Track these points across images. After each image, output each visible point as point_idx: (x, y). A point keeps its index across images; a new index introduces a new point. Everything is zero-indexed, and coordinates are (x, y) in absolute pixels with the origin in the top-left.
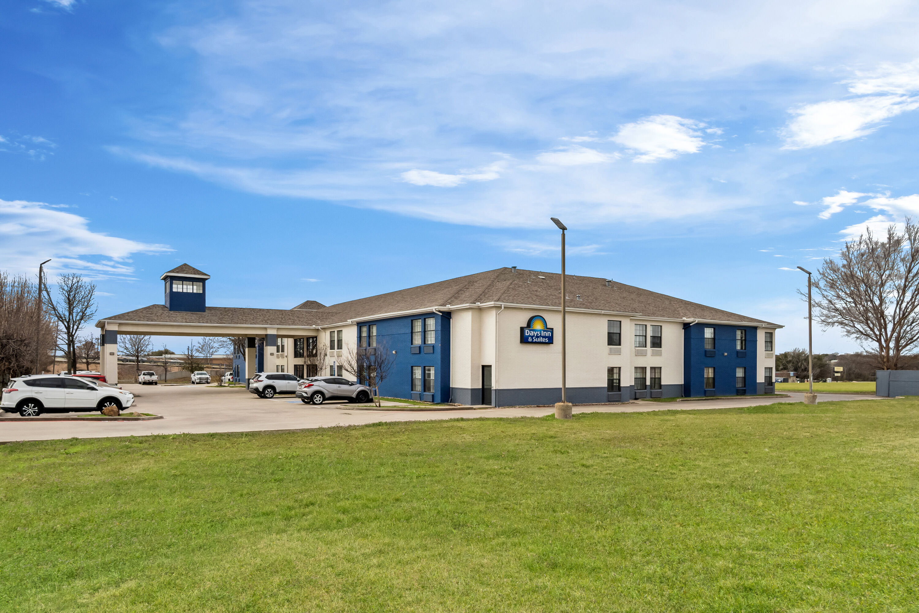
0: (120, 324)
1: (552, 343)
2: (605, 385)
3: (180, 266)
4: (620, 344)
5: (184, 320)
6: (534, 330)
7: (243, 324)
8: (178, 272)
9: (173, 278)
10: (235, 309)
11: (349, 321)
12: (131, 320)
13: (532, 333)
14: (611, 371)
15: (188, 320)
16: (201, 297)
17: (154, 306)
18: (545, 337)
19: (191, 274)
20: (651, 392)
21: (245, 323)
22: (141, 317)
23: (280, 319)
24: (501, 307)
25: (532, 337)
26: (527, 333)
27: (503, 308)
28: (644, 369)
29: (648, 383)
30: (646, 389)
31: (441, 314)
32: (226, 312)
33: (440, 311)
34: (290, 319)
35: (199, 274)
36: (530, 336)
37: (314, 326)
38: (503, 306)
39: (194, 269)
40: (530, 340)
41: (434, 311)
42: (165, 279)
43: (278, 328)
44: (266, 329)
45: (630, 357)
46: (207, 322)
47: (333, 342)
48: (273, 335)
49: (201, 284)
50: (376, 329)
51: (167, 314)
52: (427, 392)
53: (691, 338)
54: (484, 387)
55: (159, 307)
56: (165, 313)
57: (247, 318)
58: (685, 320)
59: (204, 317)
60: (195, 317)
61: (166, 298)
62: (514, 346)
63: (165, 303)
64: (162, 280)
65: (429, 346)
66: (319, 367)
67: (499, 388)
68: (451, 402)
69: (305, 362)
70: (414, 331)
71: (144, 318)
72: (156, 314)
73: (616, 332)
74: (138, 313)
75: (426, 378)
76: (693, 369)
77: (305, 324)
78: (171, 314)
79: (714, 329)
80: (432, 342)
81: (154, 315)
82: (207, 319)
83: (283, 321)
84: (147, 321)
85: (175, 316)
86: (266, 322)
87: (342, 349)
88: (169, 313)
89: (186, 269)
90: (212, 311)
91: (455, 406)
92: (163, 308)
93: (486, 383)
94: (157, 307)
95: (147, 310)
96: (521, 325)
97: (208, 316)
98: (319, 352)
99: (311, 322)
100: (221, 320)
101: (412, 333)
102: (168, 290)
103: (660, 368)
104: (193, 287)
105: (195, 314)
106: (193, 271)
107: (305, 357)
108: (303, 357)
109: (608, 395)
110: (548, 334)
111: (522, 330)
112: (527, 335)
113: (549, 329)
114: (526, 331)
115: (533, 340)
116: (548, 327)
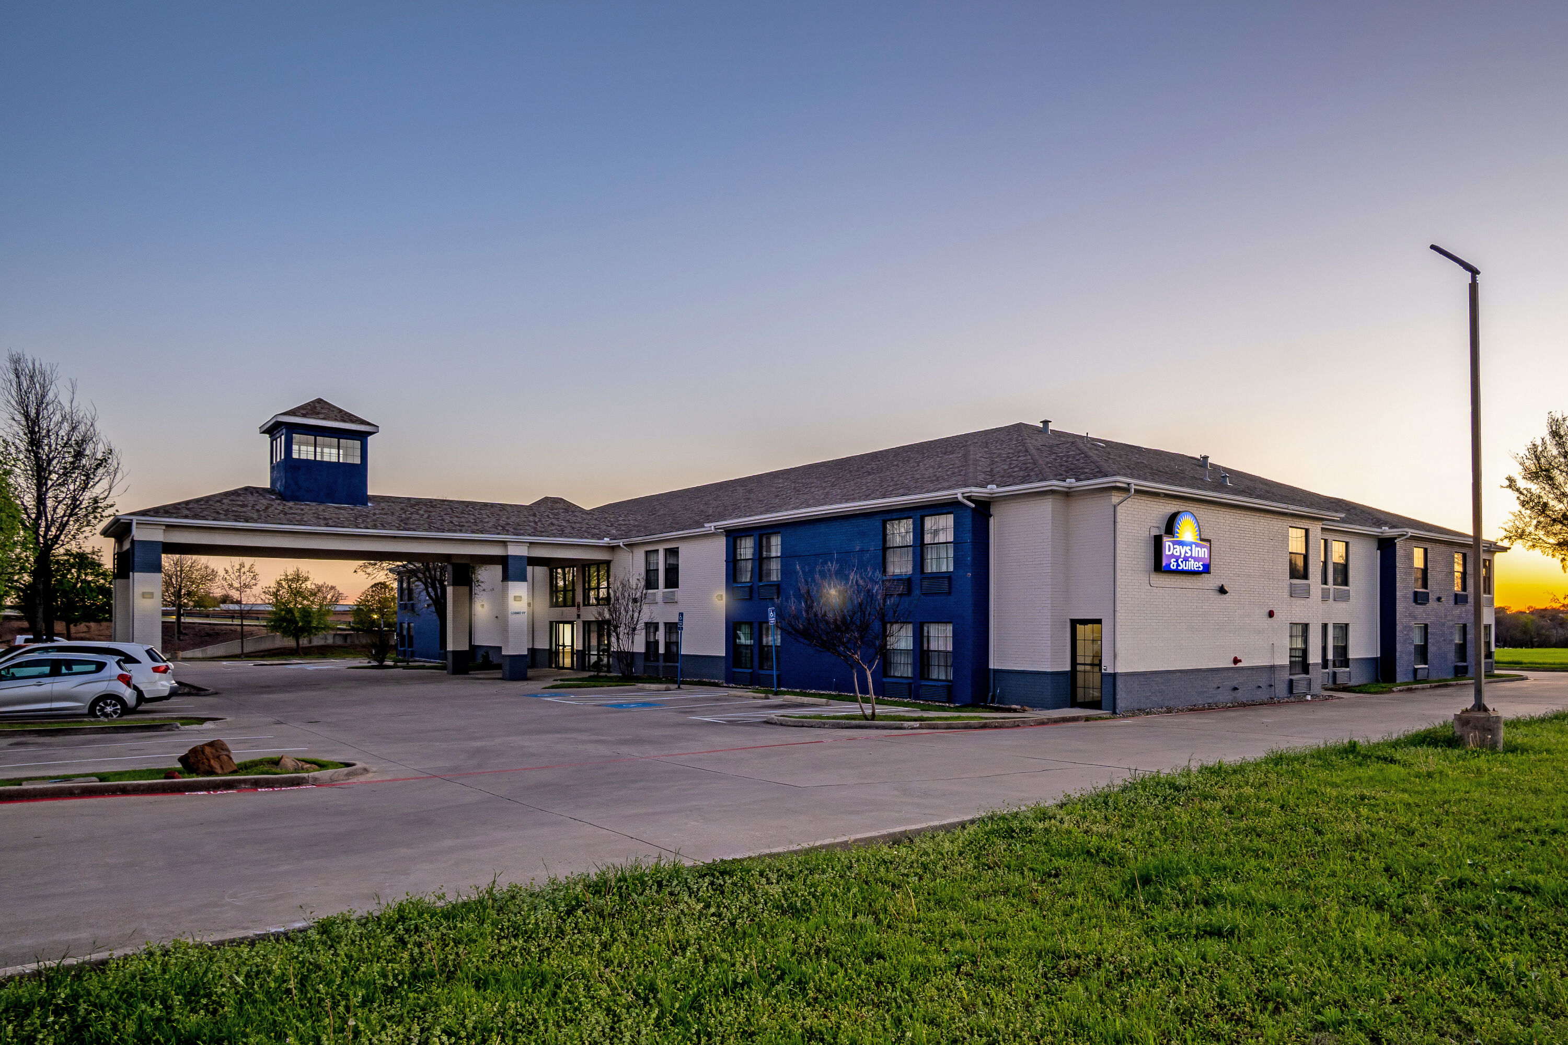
0: (169, 527)
1: (1209, 573)
2: (1286, 660)
3: (309, 404)
4: (1307, 577)
5: (322, 522)
6: (1181, 543)
7: (455, 531)
8: (304, 416)
9: (293, 428)
10: (431, 501)
11: (710, 527)
12: (195, 517)
13: (1177, 550)
15: (330, 522)
16: (357, 473)
17: (249, 490)
18: (1199, 559)
19: (336, 420)
20: (1334, 673)
21: (461, 531)
22: (218, 513)
23: (532, 524)
27: (1132, 491)
28: (1324, 628)
29: (1330, 655)
30: (1326, 667)
31: (973, 506)
33: (971, 499)
34: (552, 524)
35: (351, 422)
36: (1172, 556)
37: (606, 539)
38: (1133, 487)
39: (340, 411)
40: (1174, 564)
41: (960, 497)
42: (272, 430)
43: (531, 543)
44: (504, 543)
45: (1320, 602)
46: (375, 527)
47: (652, 573)
48: (521, 557)
49: (358, 444)
50: (779, 543)
51: (280, 508)
52: (929, 679)
53: (1395, 567)
54: (1079, 668)
55: (257, 492)
56: (275, 506)
57: (463, 520)
58: (1387, 532)
59: (367, 516)
60: (347, 516)
61: (272, 472)
62: (1144, 578)
63: (273, 482)
64: (263, 429)
65: (938, 576)
66: (616, 627)
67: (1119, 670)
68: (993, 702)
69: (579, 616)
70: (889, 544)
71: (226, 515)
72: (253, 507)
73: (1299, 551)
74: (211, 503)
75: (925, 648)
76: (1399, 628)
77: (586, 534)
78: (291, 508)
79: (1426, 551)
80: (944, 569)
81: (250, 508)
82: (374, 521)
83: (539, 529)
84: (236, 521)
85: (299, 511)
86: (505, 530)
87: (677, 587)
88: (285, 505)
89: (323, 411)
90: (382, 504)
91: (1015, 711)
92: (268, 496)
93: (1080, 660)
94: (252, 493)
95: (233, 497)
96: (1155, 532)
97: (374, 514)
98: (615, 595)
99: (597, 531)
100: (406, 524)
101: (885, 549)
102: (280, 456)
103: (1347, 625)
104: (339, 449)
105: (344, 509)
106: (339, 416)
107: (579, 606)
108: (573, 605)
109: (1291, 681)
110: (1203, 552)
111: (1158, 542)
112: (1167, 553)
113: (1205, 540)
114: (1167, 544)
115: (1178, 565)
116: (1203, 537)
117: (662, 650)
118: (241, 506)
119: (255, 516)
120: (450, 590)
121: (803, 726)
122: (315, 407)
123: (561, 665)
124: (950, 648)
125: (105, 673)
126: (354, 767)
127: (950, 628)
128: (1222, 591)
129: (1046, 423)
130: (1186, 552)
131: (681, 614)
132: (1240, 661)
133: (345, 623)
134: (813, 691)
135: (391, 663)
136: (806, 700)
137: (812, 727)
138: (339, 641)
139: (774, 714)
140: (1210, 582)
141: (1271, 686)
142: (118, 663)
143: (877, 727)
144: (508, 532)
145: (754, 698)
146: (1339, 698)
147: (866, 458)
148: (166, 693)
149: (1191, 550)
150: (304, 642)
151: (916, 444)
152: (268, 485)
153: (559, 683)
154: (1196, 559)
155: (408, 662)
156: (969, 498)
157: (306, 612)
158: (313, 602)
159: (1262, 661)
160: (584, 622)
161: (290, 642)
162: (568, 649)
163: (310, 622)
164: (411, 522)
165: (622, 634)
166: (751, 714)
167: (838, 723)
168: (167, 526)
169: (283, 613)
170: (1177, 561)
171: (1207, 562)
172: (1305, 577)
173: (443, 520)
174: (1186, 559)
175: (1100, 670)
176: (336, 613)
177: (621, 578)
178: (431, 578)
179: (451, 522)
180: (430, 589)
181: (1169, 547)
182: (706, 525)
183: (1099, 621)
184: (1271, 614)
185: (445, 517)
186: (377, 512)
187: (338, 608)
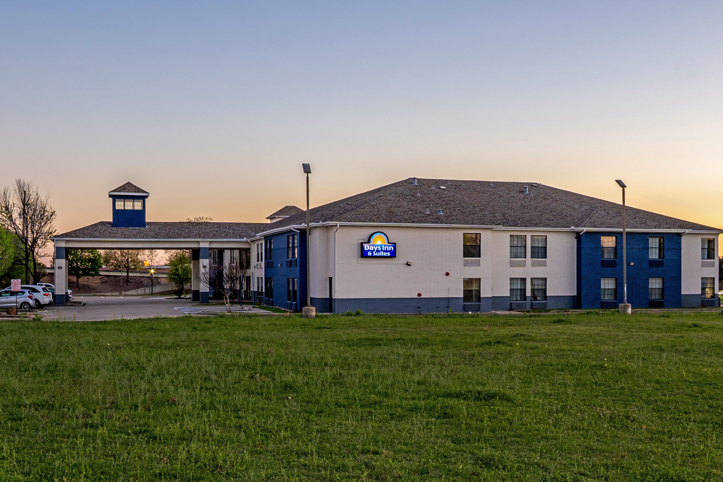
1: (395, 256)
2: (461, 295)
3: (123, 186)
4: (480, 256)
6: (374, 245)
8: (120, 191)
9: (116, 197)
13: (372, 248)
14: (468, 282)
16: (142, 212)
17: (100, 223)
18: (387, 251)
19: (132, 192)
20: (532, 303)
24: (336, 226)
25: (372, 251)
26: (366, 247)
27: (338, 226)
28: (524, 280)
29: (529, 293)
30: (525, 300)
31: (299, 232)
33: (298, 229)
35: (139, 192)
36: (369, 250)
37: (245, 239)
38: (338, 225)
39: (136, 187)
40: (370, 254)
41: (292, 228)
43: (210, 242)
44: (199, 242)
46: (143, 238)
48: (206, 248)
49: (141, 201)
51: (110, 231)
53: (581, 248)
55: (105, 224)
56: (108, 230)
58: (574, 230)
59: (143, 232)
60: (134, 233)
72: (100, 231)
74: (84, 230)
75: (294, 289)
76: (584, 280)
78: (114, 231)
79: (615, 237)
83: (210, 235)
84: (90, 238)
86: (200, 237)
87: (262, 261)
88: (112, 229)
89: (129, 188)
90: (151, 226)
92: (108, 225)
96: (360, 242)
97: (146, 231)
101: (288, 248)
103: (546, 279)
104: (134, 204)
105: (135, 229)
109: (464, 305)
110: (389, 248)
112: (366, 250)
113: (393, 244)
115: (372, 254)
116: (391, 242)
118: (95, 231)
119: (98, 235)
122: (126, 187)
125: (25, 295)
127: (297, 280)
128: (407, 264)
130: (378, 249)
140: (400, 260)
141: (447, 307)
142: (29, 292)
148: (48, 303)
149: (381, 248)
152: (110, 221)
159: (442, 295)
164: (160, 234)
168: (66, 241)
171: (394, 252)
174: (377, 252)
183: (332, 278)
184: (447, 274)
186: (149, 230)
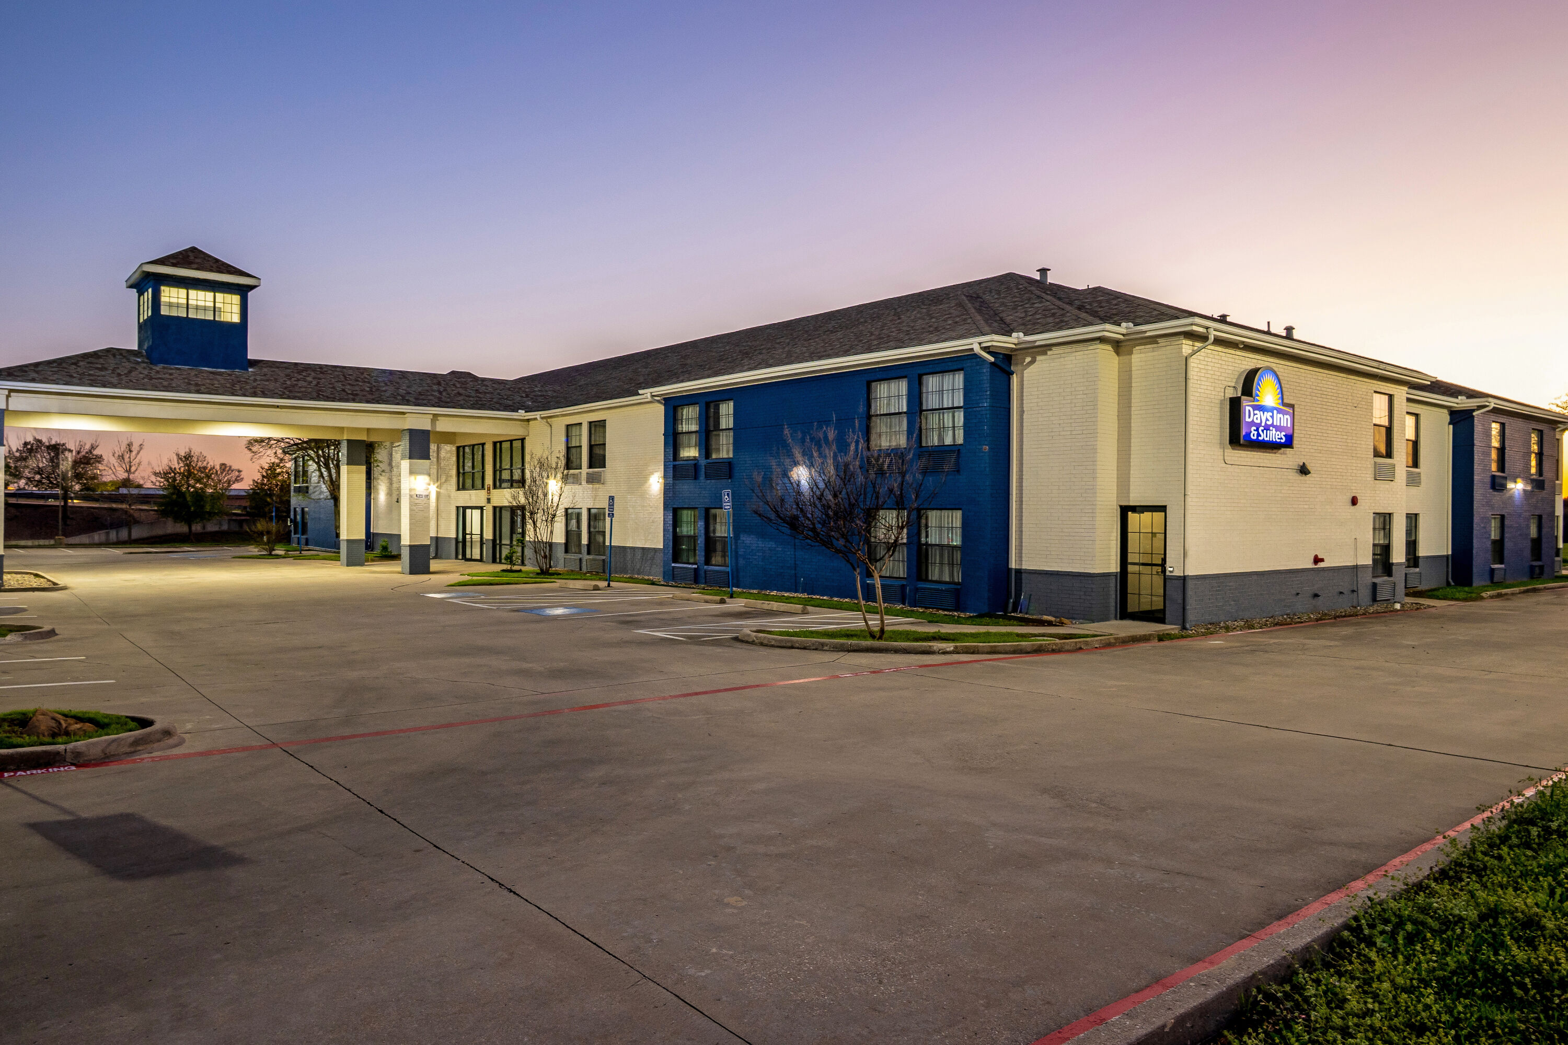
0: (13, 392)
2: (1369, 558)
3: (180, 253)
5: (193, 388)
6: (1261, 408)
8: (174, 265)
9: (160, 280)
10: (321, 366)
11: (645, 394)
14: (1378, 522)
15: (202, 388)
16: (237, 333)
17: (111, 352)
19: (211, 271)
22: (71, 376)
23: (436, 394)
27: (1209, 338)
31: (992, 359)
32: (299, 372)
33: (989, 351)
34: (459, 394)
35: (229, 273)
36: (1252, 423)
37: (521, 412)
38: (1211, 332)
39: (217, 261)
42: (139, 282)
45: (1405, 487)
46: (255, 395)
47: (574, 450)
49: (236, 299)
50: (731, 411)
51: (146, 372)
52: (927, 580)
53: (1473, 445)
54: (1131, 568)
55: (121, 354)
56: (140, 369)
57: (357, 388)
58: (1461, 403)
59: (246, 383)
60: (223, 382)
61: (139, 332)
62: (1218, 452)
63: (140, 344)
64: (130, 282)
65: (942, 451)
66: (532, 513)
67: (1190, 572)
68: (1015, 610)
69: (489, 500)
70: (873, 412)
71: (80, 379)
72: (114, 370)
73: (1382, 423)
74: (64, 365)
75: (923, 540)
76: (1476, 519)
77: (497, 406)
78: (158, 372)
79: (1503, 425)
80: (948, 441)
81: (110, 372)
82: (254, 388)
83: (444, 399)
84: (92, 385)
85: (167, 376)
86: (405, 400)
87: (604, 467)
88: (151, 369)
89: (197, 260)
90: (265, 370)
91: (1050, 624)
92: (133, 358)
93: (1131, 558)
94: (114, 355)
95: (91, 359)
96: (1231, 393)
97: (255, 380)
98: (532, 476)
99: (510, 403)
100: (290, 391)
101: (869, 417)
102: (147, 313)
103: (1416, 515)
104: (215, 307)
105: (220, 373)
106: (215, 266)
107: (489, 489)
108: (483, 487)
109: (1374, 586)
110: (1284, 420)
111: (1235, 406)
112: (1247, 420)
113: (1288, 407)
114: (1248, 408)
115: (1259, 435)
116: (1285, 401)
117: (585, 541)
118: (101, 369)
119: (115, 380)
120: (344, 469)
121: (792, 647)
122: (188, 256)
123: (468, 556)
124: (957, 541)
126: (148, 730)
127: (959, 514)
128: (1304, 470)
129: (1043, 271)
130: (1267, 420)
131: (612, 498)
132: (1322, 560)
133: (239, 507)
134: (774, 593)
135: (282, 553)
136: (775, 606)
137: (805, 648)
138: (234, 527)
139: (748, 627)
140: (1288, 459)
141: (1353, 591)
143: (896, 651)
144: (408, 403)
145: (706, 602)
146: (1429, 606)
147: (820, 318)
149: (1272, 417)
150: (197, 528)
151: (881, 301)
152: (135, 347)
153: (466, 578)
154: (1278, 428)
155: (301, 551)
156: (985, 349)
157: (199, 496)
158: (206, 485)
159: (1346, 560)
160: (495, 508)
161: (182, 528)
162: (476, 538)
163: (203, 507)
164: (297, 389)
165: (539, 520)
166: (712, 626)
167: (842, 645)
168: (11, 391)
169: (175, 497)
170: (1257, 430)
171: (1290, 432)
172: (1389, 454)
173: (333, 388)
174: (1267, 428)
175: (1164, 571)
176: (231, 498)
177: (539, 455)
178: (324, 456)
179: (344, 390)
180: (323, 470)
181: (1249, 415)
182: (641, 392)
183: (1163, 509)
184: (1354, 501)
185: (336, 384)
186: (258, 378)
187: (232, 493)
